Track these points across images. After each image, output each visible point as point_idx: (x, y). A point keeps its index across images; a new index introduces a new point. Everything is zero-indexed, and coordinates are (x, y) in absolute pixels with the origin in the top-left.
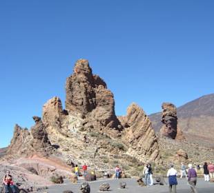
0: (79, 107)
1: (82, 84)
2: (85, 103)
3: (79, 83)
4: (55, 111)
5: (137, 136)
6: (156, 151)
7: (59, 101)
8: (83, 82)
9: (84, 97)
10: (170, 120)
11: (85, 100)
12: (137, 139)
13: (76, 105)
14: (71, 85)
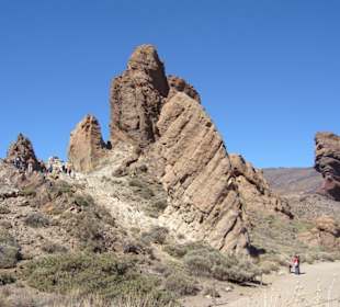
0: (132, 133)
1: (138, 89)
2: (143, 125)
3: (133, 87)
4: (86, 142)
5: (181, 175)
6: (232, 213)
7: (95, 122)
8: (141, 85)
9: (141, 113)
10: (330, 164)
11: (142, 120)
12: (182, 181)
13: (126, 129)
14: (117, 92)
